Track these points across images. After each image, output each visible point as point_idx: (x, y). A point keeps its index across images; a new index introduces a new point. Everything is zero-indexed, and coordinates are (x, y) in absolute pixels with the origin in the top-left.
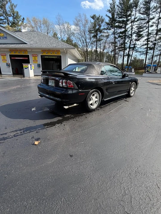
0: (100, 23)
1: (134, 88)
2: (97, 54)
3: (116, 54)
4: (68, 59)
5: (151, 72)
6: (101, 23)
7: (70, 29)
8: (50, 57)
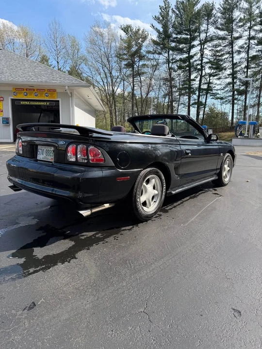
0: (139, 41)
1: (228, 166)
2: (135, 102)
3: (174, 101)
4: (75, 107)
5: (247, 137)
6: (142, 41)
7: (78, 50)
8: (32, 103)
